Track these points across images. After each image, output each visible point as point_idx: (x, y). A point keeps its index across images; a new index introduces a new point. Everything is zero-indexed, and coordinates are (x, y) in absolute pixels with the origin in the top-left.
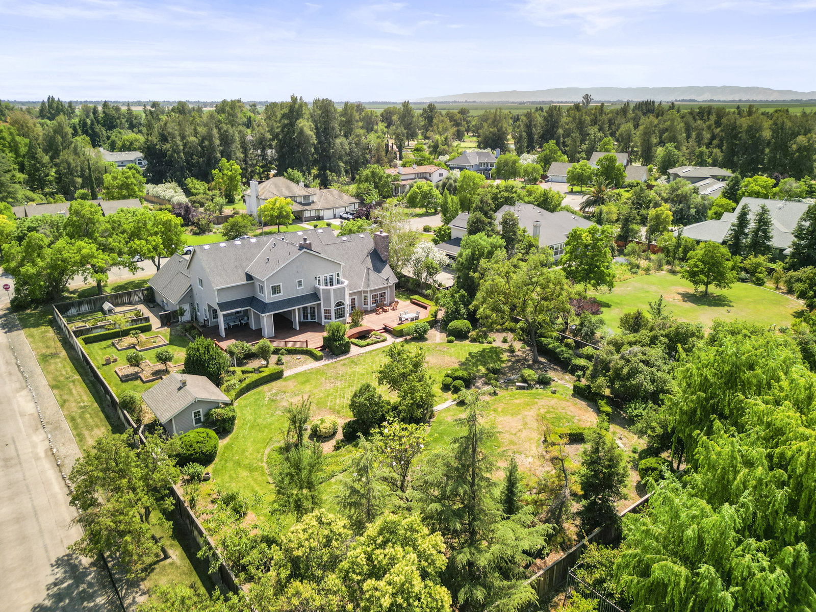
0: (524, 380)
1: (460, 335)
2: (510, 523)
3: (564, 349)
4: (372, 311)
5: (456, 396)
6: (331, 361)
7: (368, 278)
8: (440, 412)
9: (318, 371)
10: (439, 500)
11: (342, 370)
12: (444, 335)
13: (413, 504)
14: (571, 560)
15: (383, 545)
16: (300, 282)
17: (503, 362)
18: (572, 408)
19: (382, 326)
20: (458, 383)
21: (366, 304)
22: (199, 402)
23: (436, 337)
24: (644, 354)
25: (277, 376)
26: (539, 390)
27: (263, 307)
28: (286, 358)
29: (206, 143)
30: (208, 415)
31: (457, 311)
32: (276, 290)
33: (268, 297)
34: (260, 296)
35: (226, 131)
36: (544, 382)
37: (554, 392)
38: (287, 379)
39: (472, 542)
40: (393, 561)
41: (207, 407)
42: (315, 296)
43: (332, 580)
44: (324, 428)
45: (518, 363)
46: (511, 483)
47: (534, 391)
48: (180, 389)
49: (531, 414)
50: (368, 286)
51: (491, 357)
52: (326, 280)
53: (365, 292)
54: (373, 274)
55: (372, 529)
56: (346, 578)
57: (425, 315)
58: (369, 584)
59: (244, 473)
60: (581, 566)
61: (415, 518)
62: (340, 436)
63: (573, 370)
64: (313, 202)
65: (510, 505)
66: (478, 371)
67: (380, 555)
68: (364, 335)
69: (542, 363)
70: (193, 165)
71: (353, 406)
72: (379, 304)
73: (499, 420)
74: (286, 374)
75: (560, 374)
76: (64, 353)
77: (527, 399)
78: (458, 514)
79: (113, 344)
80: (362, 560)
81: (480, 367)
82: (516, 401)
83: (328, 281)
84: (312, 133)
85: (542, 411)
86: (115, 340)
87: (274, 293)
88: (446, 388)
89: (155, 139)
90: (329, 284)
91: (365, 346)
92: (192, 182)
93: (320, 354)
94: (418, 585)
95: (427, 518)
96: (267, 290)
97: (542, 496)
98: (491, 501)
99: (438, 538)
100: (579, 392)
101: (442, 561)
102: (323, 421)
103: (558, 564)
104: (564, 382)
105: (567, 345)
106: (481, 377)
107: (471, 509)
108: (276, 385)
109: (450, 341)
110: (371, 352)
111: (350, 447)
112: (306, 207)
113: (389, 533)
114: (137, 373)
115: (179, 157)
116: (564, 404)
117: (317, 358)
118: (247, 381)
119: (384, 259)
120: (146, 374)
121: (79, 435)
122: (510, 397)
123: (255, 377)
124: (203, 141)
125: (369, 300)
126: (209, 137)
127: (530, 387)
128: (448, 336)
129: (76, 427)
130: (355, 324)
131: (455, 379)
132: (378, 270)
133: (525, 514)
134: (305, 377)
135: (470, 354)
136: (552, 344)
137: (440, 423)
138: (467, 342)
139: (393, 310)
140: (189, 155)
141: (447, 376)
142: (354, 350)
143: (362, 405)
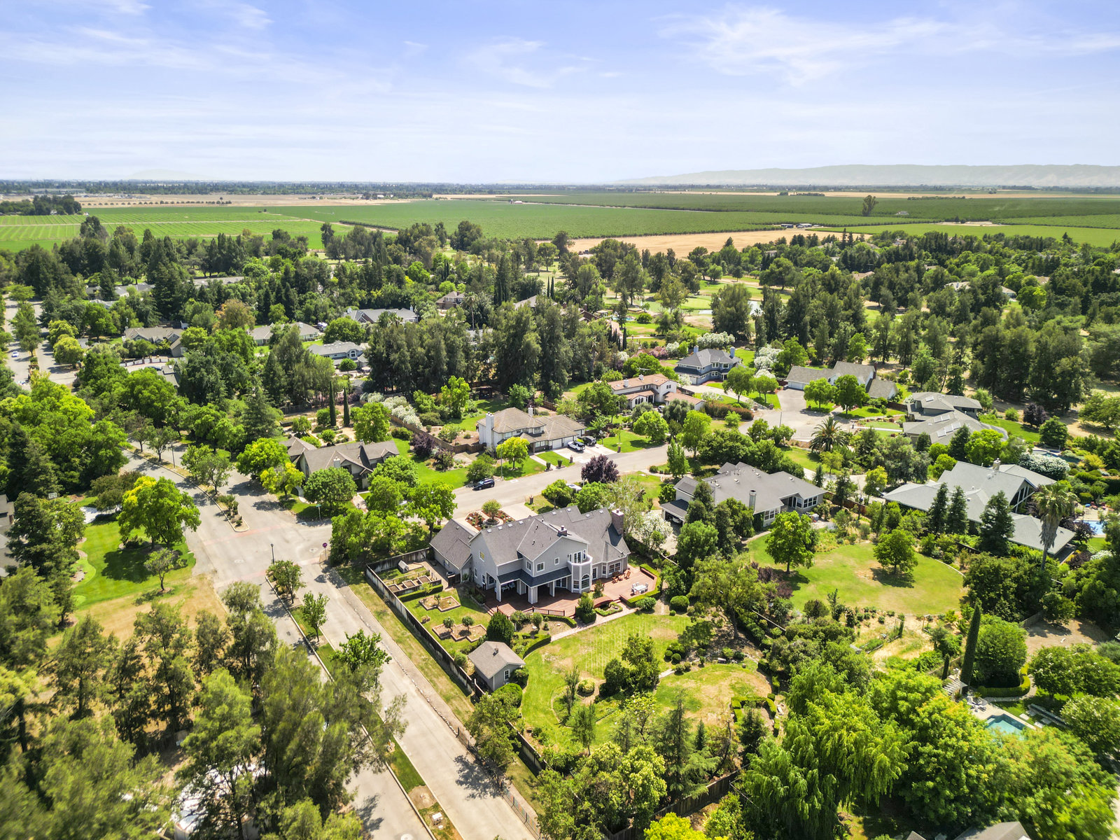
0: (724, 656)
1: (679, 609)
2: (697, 754)
3: (758, 629)
4: (610, 579)
5: (675, 667)
6: (582, 629)
7: (606, 552)
8: (663, 679)
9: (574, 638)
10: (662, 740)
11: (593, 638)
12: (667, 607)
13: (649, 742)
14: (732, 777)
15: (638, 759)
16: (557, 560)
17: (711, 636)
18: (755, 681)
19: (618, 597)
20: (677, 655)
21: (604, 572)
22: (509, 665)
23: (661, 608)
24: (805, 646)
25: (547, 641)
26: (734, 664)
27: (531, 581)
28: (550, 624)
29: (432, 353)
30: (513, 673)
31: (679, 587)
32: (540, 567)
33: (534, 573)
34: (528, 570)
35: (454, 342)
36: (739, 658)
37: (744, 667)
38: (553, 644)
39: (679, 763)
40: (642, 766)
41: (513, 668)
42: (567, 570)
43: (616, 773)
44: (587, 687)
45: (724, 640)
46: (701, 734)
47: (730, 665)
48: (494, 654)
49: (725, 684)
50: (607, 559)
51: (703, 631)
52: (575, 557)
53: (604, 564)
54: (611, 547)
55: (632, 752)
56: (622, 772)
57: (652, 586)
58: (632, 775)
59: (542, 715)
60: (737, 781)
61: (650, 748)
62: (597, 693)
63: (763, 647)
64: (543, 432)
65: (699, 745)
66: (692, 644)
67: (637, 764)
68: (604, 605)
69: (740, 639)
70: (419, 375)
71: (606, 673)
72: (615, 573)
73: (703, 687)
74: (553, 639)
75: (753, 649)
76: (389, 611)
77: (724, 672)
78: (672, 749)
79: (421, 604)
80: (629, 765)
81: (694, 641)
82: (717, 673)
83: (577, 558)
85: (734, 682)
86: (421, 600)
87: (538, 569)
88: (667, 658)
89: (381, 348)
90: (578, 561)
91: (607, 616)
92: (419, 395)
93: (574, 622)
94: (653, 776)
95: (656, 749)
96: (534, 567)
97: (718, 742)
98: (689, 743)
99: (661, 758)
100: (763, 668)
101: (663, 769)
102: (586, 683)
103: (725, 779)
104: (753, 657)
105: (762, 626)
106: (694, 650)
107: (679, 745)
108: (547, 647)
109: (672, 615)
110: (611, 621)
111: (604, 702)
112: (537, 439)
113: (640, 753)
114: (449, 633)
115: (406, 368)
116: (749, 677)
117: (573, 626)
118: (529, 645)
120: (455, 634)
121: (431, 681)
122: (714, 669)
123: (531, 642)
124: (429, 351)
125: (607, 569)
126: (436, 347)
127: (728, 661)
128: (671, 609)
129: (426, 674)
130: (597, 594)
131: (675, 652)
132: (615, 543)
133: (706, 751)
134: (566, 643)
135: (687, 628)
136: (750, 624)
137: (663, 687)
138: (685, 616)
139: (626, 578)
140: (415, 365)
141: (669, 649)
142: (599, 620)
143: (612, 674)
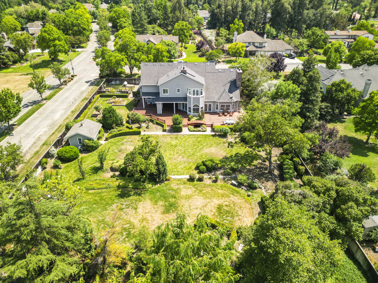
0: (237, 181)
4: (219, 114)
6: (168, 134)
9: (157, 137)
11: (167, 140)
12: (238, 138)
16: (178, 90)
19: (211, 124)
20: (202, 167)
21: (217, 109)
22: (79, 135)
25: (137, 133)
26: (242, 190)
32: (165, 91)
33: (161, 94)
36: (251, 187)
37: (249, 196)
38: (141, 136)
41: (83, 138)
42: (185, 99)
47: (239, 189)
48: (80, 126)
50: (219, 99)
52: (194, 91)
53: (217, 103)
64: (264, 46)
66: (229, 165)
68: (197, 125)
72: (224, 111)
74: (143, 134)
79: (109, 100)
83: (196, 92)
84: (289, 6)
87: (164, 92)
88: (197, 168)
90: (196, 94)
91: (192, 131)
93: (165, 128)
106: (224, 169)
111: (116, 179)
114: (99, 114)
117: (164, 131)
119: (238, 86)
125: (219, 107)
127: (239, 186)
130: (200, 118)
131: (204, 165)
137: (167, 185)
139: (230, 116)
141: (202, 162)
142: (185, 132)
